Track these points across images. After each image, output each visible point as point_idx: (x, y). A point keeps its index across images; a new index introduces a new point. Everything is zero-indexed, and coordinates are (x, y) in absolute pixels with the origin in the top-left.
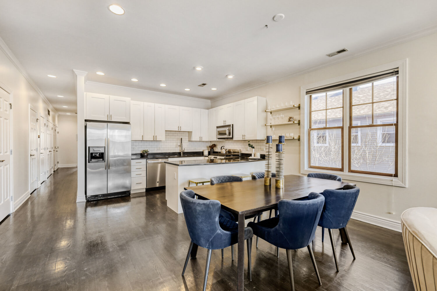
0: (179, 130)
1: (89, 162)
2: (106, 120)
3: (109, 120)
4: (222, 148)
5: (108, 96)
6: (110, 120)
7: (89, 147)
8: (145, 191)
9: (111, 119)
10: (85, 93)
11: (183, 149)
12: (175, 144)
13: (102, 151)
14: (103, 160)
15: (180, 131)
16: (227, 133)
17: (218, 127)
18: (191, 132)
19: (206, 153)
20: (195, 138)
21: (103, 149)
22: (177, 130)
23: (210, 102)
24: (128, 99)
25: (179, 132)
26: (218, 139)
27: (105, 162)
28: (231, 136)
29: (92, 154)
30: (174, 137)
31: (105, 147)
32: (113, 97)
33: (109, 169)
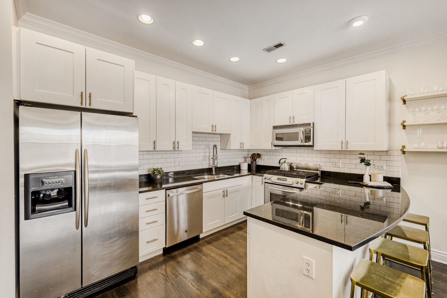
0: (212, 130)
1: (27, 218)
2: (78, 105)
3: (84, 106)
4: (282, 161)
5: (83, 47)
6: (88, 106)
7: (27, 176)
8: (162, 252)
9: (90, 104)
10: (14, 30)
11: (216, 164)
12: (202, 155)
13: (66, 181)
14: (70, 205)
15: (214, 132)
16: (301, 136)
17: (275, 128)
18: (229, 135)
19: (245, 167)
20: (234, 144)
21: (71, 177)
22: (211, 132)
23: (248, 89)
24: (129, 63)
25: (213, 136)
26: (275, 146)
27: (75, 210)
28: (311, 143)
29: (36, 193)
30: (201, 143)
31: (75, 172)
32: (94, 53)
33: (86, 226)
